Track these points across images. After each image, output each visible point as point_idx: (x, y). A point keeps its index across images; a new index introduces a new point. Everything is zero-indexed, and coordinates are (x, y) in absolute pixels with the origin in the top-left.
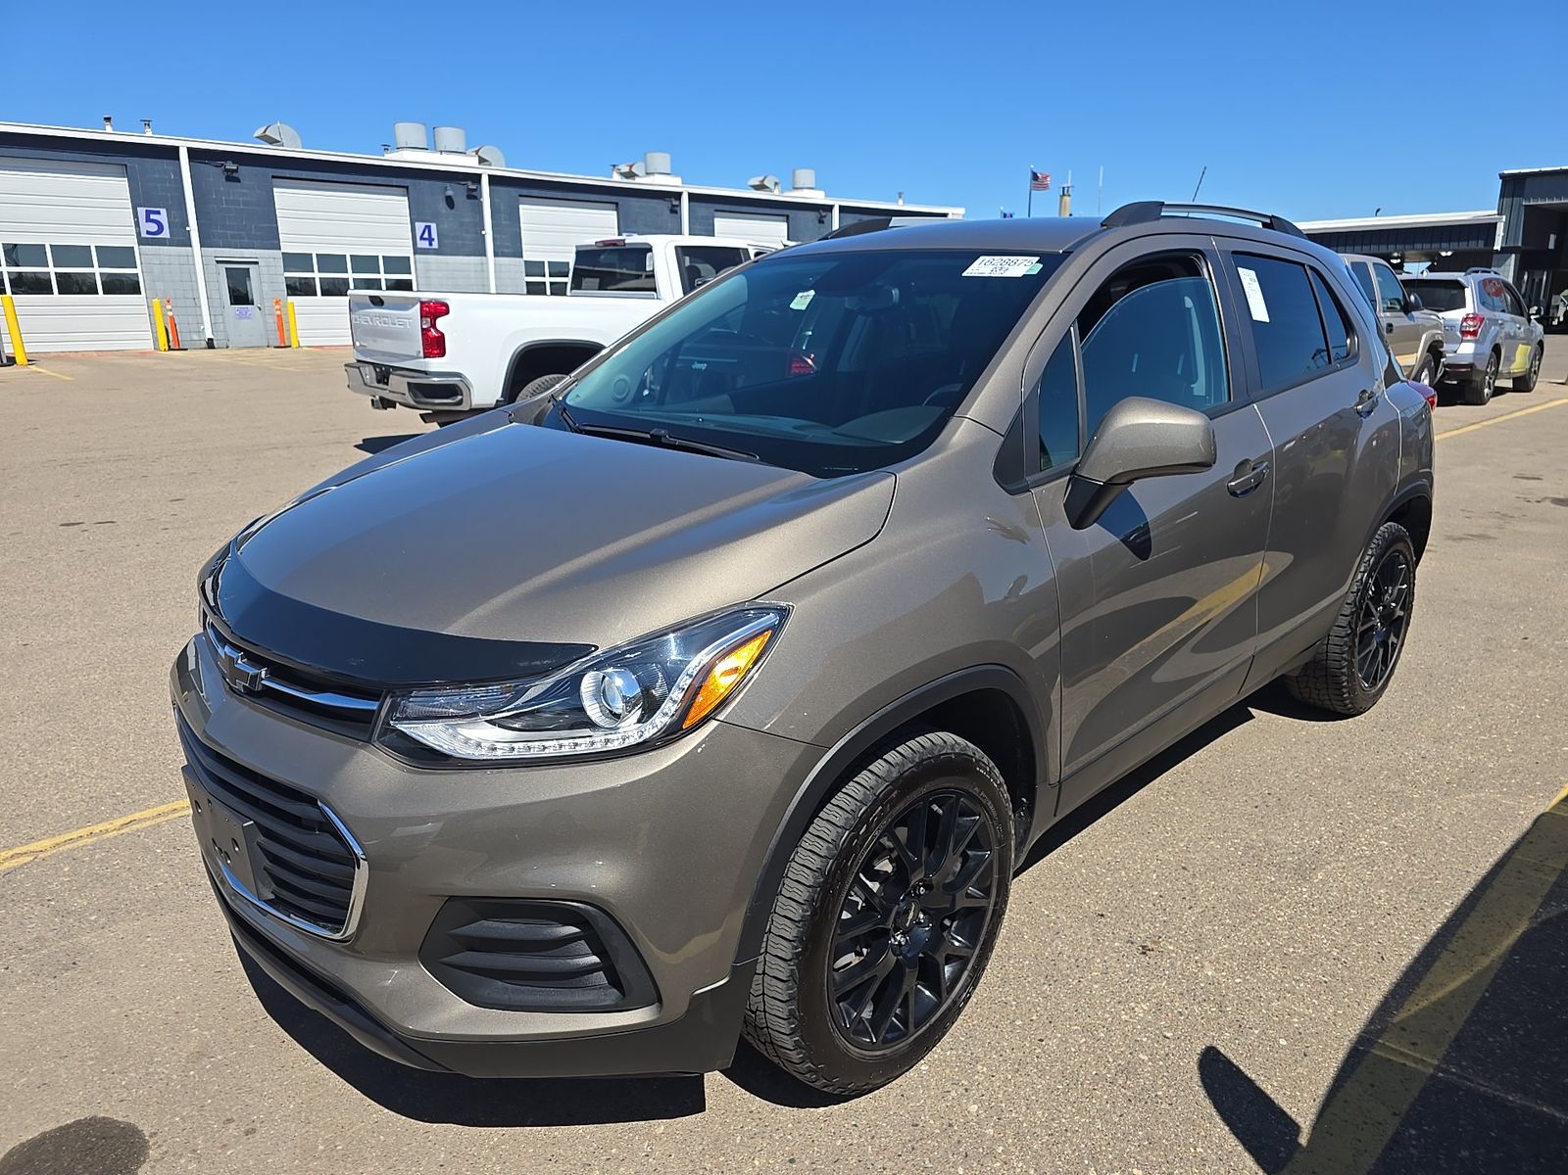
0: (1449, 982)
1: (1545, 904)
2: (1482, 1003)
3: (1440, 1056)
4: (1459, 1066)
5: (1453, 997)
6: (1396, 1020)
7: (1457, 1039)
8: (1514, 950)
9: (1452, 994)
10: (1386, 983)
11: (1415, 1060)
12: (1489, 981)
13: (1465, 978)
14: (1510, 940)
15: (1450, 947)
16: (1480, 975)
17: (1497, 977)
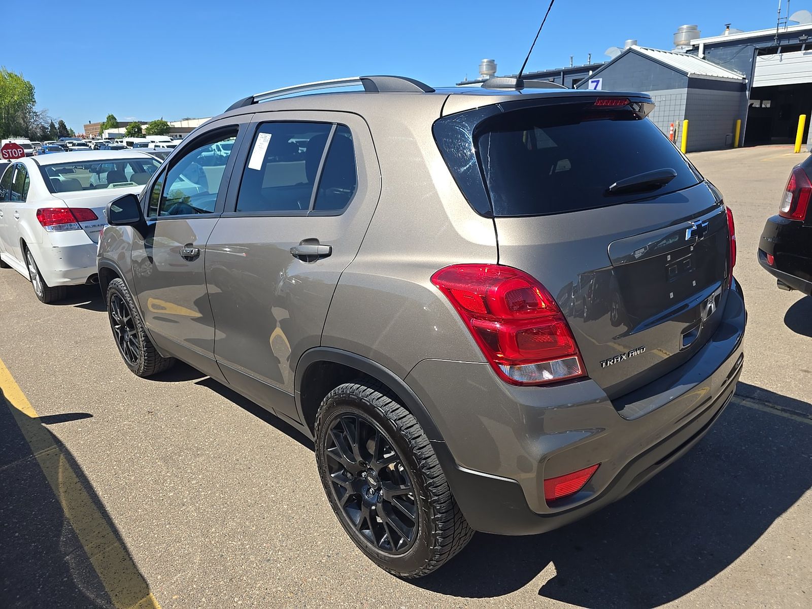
0: (62, 476)
1: (72, 531)
2: (45, 478)
3: (37, 459)
4: (29, 461)
5: (55, 472)
6: (62, 455)
7: (39, 465)
8: (58, 503)
9: (57, 473)
10: (80, 460)
11: (42, 452)
12: (51, 486)
13: (60, 480)
14: (64, 504)
15: (79, 484)
16: (57, 485)
17: (51, 489)
